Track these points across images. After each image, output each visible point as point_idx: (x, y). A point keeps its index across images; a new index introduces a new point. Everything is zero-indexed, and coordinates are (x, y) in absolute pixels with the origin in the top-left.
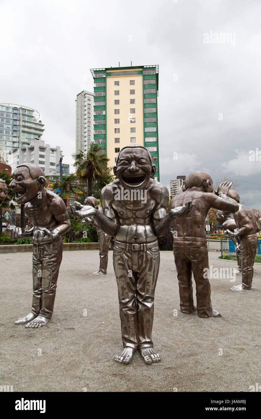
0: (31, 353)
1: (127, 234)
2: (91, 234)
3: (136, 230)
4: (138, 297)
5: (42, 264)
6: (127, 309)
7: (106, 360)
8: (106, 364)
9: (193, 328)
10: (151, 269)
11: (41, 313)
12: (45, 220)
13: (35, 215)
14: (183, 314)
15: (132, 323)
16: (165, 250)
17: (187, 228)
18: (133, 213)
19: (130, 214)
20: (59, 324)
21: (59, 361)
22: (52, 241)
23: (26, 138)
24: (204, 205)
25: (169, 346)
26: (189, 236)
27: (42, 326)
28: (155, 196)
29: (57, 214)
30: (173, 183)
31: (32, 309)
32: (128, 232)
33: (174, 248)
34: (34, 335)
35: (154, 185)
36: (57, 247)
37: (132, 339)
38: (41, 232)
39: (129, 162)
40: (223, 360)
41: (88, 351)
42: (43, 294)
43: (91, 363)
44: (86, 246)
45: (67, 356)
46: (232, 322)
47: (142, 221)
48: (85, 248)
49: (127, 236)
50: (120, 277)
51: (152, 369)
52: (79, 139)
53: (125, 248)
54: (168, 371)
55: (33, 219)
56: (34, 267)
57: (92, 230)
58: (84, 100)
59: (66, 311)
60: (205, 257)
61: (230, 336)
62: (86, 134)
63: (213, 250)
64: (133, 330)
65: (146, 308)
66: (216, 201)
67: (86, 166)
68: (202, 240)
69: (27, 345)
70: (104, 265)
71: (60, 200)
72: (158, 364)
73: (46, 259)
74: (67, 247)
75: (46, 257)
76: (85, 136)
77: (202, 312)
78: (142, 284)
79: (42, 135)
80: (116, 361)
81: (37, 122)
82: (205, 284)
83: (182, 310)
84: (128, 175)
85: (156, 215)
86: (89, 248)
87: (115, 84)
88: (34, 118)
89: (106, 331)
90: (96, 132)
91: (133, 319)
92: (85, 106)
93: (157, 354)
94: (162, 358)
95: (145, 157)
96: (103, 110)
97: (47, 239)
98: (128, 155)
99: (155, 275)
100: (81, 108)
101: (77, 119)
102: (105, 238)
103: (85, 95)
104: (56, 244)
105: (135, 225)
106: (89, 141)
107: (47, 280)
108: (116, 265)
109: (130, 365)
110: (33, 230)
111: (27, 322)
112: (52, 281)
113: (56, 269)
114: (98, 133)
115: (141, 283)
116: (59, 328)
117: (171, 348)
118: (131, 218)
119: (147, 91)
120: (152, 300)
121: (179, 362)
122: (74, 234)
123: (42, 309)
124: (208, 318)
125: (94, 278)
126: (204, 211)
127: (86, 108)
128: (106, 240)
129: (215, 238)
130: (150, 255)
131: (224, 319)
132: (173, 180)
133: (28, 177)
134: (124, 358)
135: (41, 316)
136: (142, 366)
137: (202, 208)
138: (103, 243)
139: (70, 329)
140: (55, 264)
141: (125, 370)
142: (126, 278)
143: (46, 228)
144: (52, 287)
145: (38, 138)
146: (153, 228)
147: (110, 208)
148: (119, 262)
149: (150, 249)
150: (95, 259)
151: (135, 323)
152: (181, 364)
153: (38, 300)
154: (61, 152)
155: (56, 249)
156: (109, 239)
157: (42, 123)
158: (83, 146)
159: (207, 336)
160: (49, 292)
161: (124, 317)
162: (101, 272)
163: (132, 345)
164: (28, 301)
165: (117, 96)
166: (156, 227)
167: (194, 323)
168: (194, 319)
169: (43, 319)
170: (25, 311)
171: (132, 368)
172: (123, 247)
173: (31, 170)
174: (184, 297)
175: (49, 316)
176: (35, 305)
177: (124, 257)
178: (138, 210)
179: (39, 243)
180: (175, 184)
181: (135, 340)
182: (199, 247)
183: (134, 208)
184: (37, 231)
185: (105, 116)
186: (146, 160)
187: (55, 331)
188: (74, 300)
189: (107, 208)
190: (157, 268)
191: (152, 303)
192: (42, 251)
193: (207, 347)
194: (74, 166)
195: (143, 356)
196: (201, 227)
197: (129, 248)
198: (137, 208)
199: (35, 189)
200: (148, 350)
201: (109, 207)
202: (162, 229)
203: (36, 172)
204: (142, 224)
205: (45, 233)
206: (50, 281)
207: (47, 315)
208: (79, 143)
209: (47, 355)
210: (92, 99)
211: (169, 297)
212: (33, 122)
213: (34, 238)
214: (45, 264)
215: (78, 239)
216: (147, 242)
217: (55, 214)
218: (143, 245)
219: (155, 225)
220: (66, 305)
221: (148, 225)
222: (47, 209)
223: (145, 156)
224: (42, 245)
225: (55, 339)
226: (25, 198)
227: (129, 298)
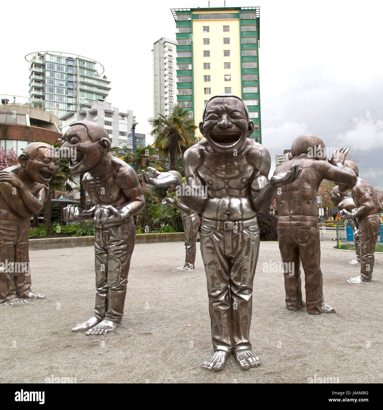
0: (93, 365)
1: (218, 209)
2: (174, 222)
3: (230, 203)
4: (233, 289)
5: (107, 253)
6: (218, 304)
7: (192, 368)
8: (192, 372)
9: (301, 326)
10: (248, 253)
11: (107, 316)
12: (111, 195)
13: (97, 189)
14: (290, 311)
15: (225, 321)
16: (269, 240)
17: (294, 205)
18: (225, 182)
19: (221, 184)
20: (131, 329)
21: (130, 372)
22: (120, 223)
23: (86, 99)
24: (314, 176)
25: (271, 348)
26: (296, 214)
27: (108, 332)
28: (253, 161)
29: (127, 188)
30: (279, 159)
31: (95, 312)
32: (218, 207)
33: (278, 230)
34: (97, 343)
35: (252, 146)
36: (127, 231)
37: (224, 340)
38: (106, 211)
39: (219, 116)
40: (337, 361)
41: (169, 359)
42: (110, 292)
43: (172, 373)
44: (168, 237)
45: (141, 366)
46: (348, 318)
47: (237, 192)
48: (167, 239)
49: (217, 211)
50: (209, 264)
51: (250, 375)
52: (158, 101)
53: (215, 227)
54: (269, 376)
55: (94, 195)
56: (96, 257)
57: (176, 217)
58: (164, 50)
59: (141, 313)
60: (316, 240)
61: (345, 334)
62: (167, 95)
63: (328, 239)
64: (226, 329)
65: (243, 302)
66: (329, 171)
67: (166, 135)
68: (312, 219)
69: (88, 356)
70: (190, 258)
71: (131, 169)
72: (258, 369)
73: (113, 246)
74: (143, 238)
75: (113, 243)
76: (165, 97)
77: (312, 307)
78: (237, 272)
79: (108, 95)
80: (204, 368)
81: (100, 78)
82: (316, 273)
83: (288, 307)
84: (218, 133)
85: (254, 185)
86: (172, 239)
87: (204, 30)
88: (95, 73)
89: (193, 334)
90: (180, 92)
91: (225, 316)
92: (165, 58)
93: (256, 357)
94: (262, 362)
95: (240, 110)
96: (189, 64)
97: (113, 220)
98: (218, 106)
99: (254, 260)
100: (159, 61)
101: (154, 75)
102: (192, 224)
103: (164, 43)
104: (126, 227)
105: (228, 197)
106: (171, 105)
107: (114, 273)
108: (204, 249)
109: (222, 372)
110: (95, 210)
111: (88, 328)
112: (121, 275)
113: (126, 259)
114: (183, 94)
115: (236, 270)
116: (131, 333)
117: (274, 350)
118: (223, 188)
119: (246, 40)
120: (249, 291)
121: (283, 365)
122: (152, 221)
123: (109, 311)
124: (318, 314)
125: (177, 274)
126: (314, 183)
127: (166, 61)
128: (193, 226)
129: (330, 226)
130: (248, 236)
131: (338, 315)
132: (279, 155)
133: (85, 139)
134: (215, 363)
135: (108, 320)
136: (238, 373)
137: (313, 180)
138: (189, 229)
139: (145, 334)
140: (125, 253)
141: (216, 379)
142: (217, 265)
143: (113, 206)
144: (121, 283)
145: (102, 100)
146: (251, 201)
147: (196, 176)
148: (209, 245)
149: (247, 228)
150: (180, 253)
151: (229, 321)
152: (286, 368)
153: (102, 300)
154: (134, 118)
155: (126, 233)
156: (197, 225)
157: (107, 80)
158: (163, 110)
159: (318, 335)
160: (118, 289)
161: (214, 313)
162: (187, 266)
163: (225, 348)
164: (90, 304)
165: (207, 46)
166: (255, 200)
167: (302, 321)
168: (302, 316)
169: (110, 324)
170: (87, 315)
171: (225, 375)
172: (213, 226)
173: (89, 129)
174: (291, 291)
175: (118, 319)
176: (98, 306)
177: (214, 238)
178: (231, 178)
179: (103, 226)
180: (281, 161)
181: (228, 342)
182: (309, 228)
183: (226, 176)
184: (100, 210)
185: (192, 71)
186: (241, 113)
187: (125, 337)
188: (151, 301)
189: (192, 176)
190: (257, 252)
191: (250, 295)
192: (107, 237)
193: (318, 347)
194: (152, 134)
195: (239, 360)
196: (311, 203)
197: (220, 227)
198: (230, 176)
199: (96, 155)
200: (245, 353)
201: (194, 175)
202: (261, 202)
203: (96, 133)
204: (236, 197)
205: (111, 212)
206: (118, 274)
207: (115, 318)
208: (158, 106)
209: (115, 366)
210: (174, 48)
211: (272, 293)
212: (95, 77)
213: (96, 219)
214: (111, 252)
215: (158, 229)
216: (243, 220)
217: (124, 187)
218: (239, 223)
219: (253, 198)
220: (141, 307)
221: (245, 197)
222: (112, 181)
223: (239, 108)
224: (107, 229)
225: (125, 347)
226: (82, 166)
227: (220, 290)
